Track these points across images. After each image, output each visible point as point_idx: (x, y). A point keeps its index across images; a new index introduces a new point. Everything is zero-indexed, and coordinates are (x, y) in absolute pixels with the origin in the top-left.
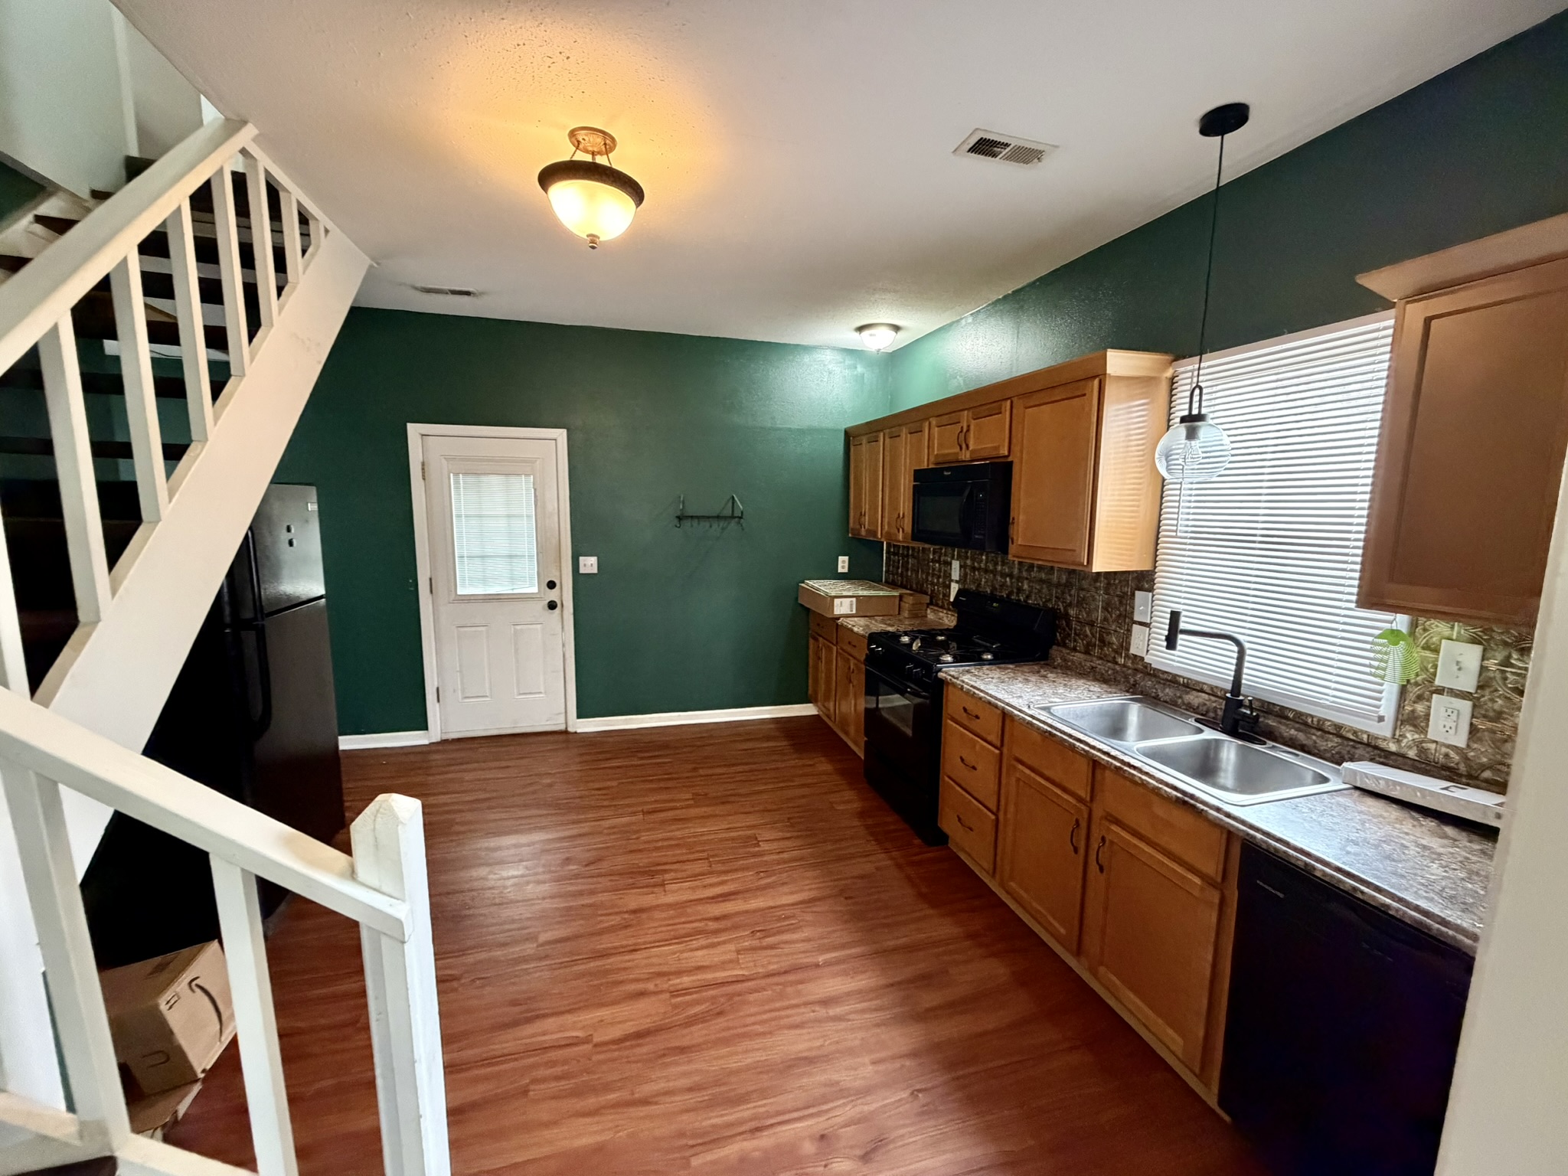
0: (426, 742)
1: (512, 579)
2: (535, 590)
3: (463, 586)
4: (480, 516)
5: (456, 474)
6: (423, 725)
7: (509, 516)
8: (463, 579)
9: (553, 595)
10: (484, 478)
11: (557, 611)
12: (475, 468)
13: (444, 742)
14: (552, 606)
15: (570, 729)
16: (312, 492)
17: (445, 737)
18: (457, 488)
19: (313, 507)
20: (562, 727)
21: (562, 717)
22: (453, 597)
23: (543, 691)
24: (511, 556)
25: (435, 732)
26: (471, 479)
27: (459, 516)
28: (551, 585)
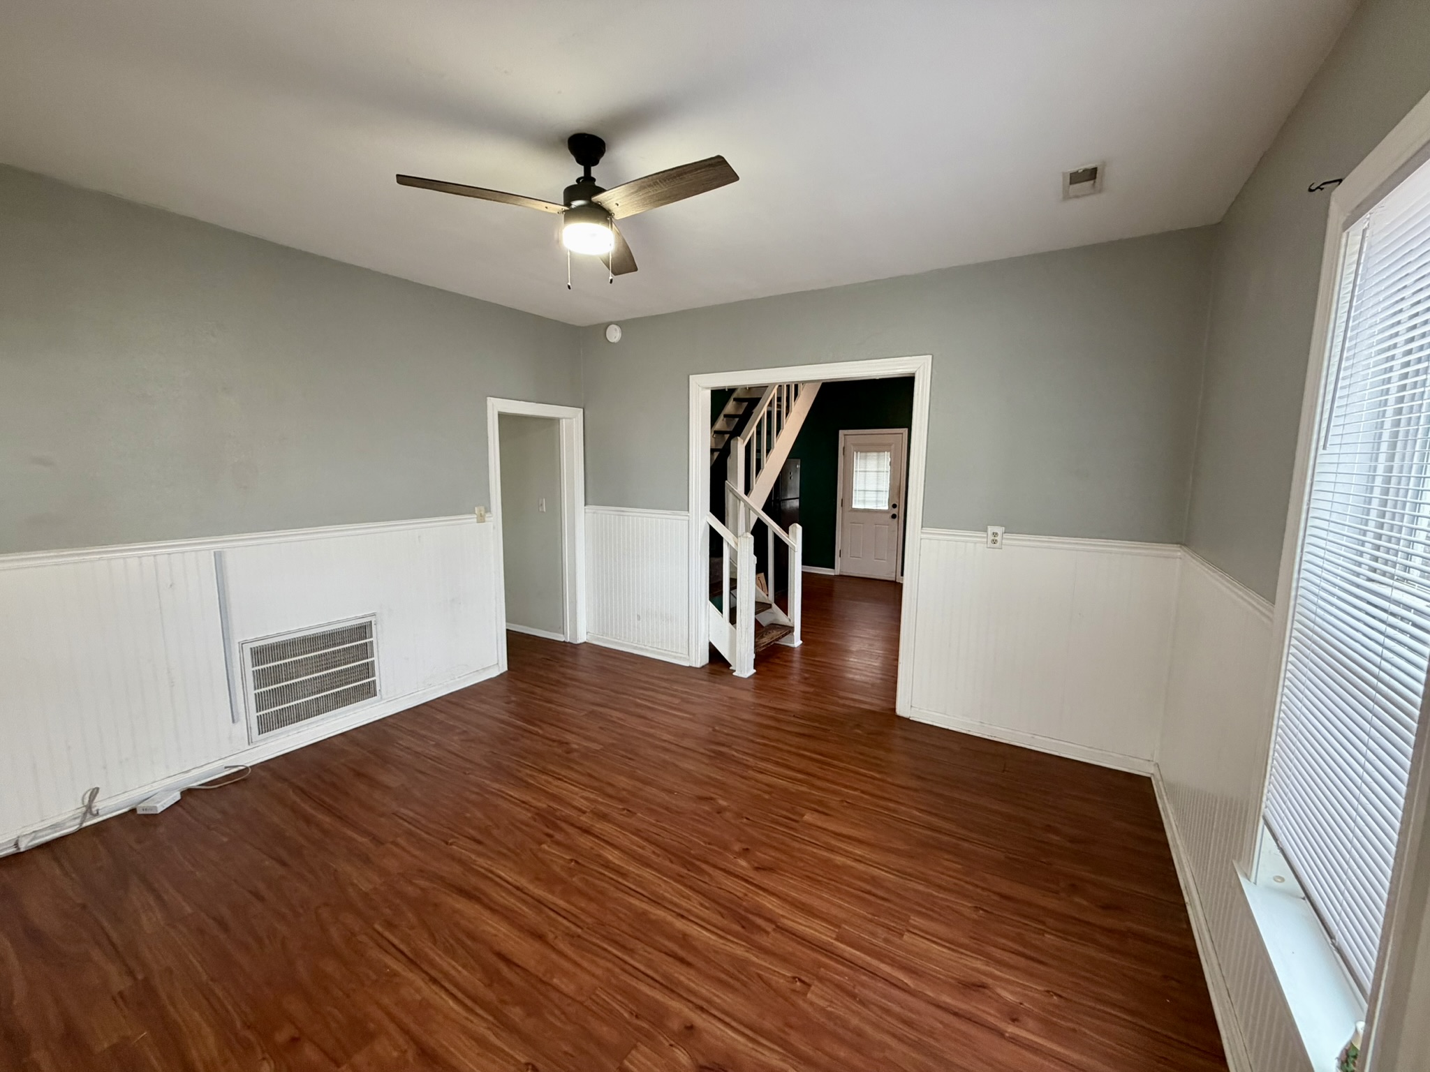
0: (833, 574)
1: (877, 502)
2: (886, 508)
3: (855, 503)
4: (865, 471)
5: (857, 452)
6: (833, 567)
7: (878, 472)
8: (855, 500)
9: (895, 511)
10: (869, 454)
11: (896, 519)
12: (867, 449)
13: (840, 576)
14: (894, 516)
15: (897, 581)
16: (799, 461)
17: (841, 574)
18: (857, 458)
19: (798, 466)
20: (894, 579)
21: (894, 574)
22: (850, 509)
23: (886, 558)
24: (877, 491)
25: (836, 571)
26: (863, 454)
27: (856, 471)
28: (894, 506)
